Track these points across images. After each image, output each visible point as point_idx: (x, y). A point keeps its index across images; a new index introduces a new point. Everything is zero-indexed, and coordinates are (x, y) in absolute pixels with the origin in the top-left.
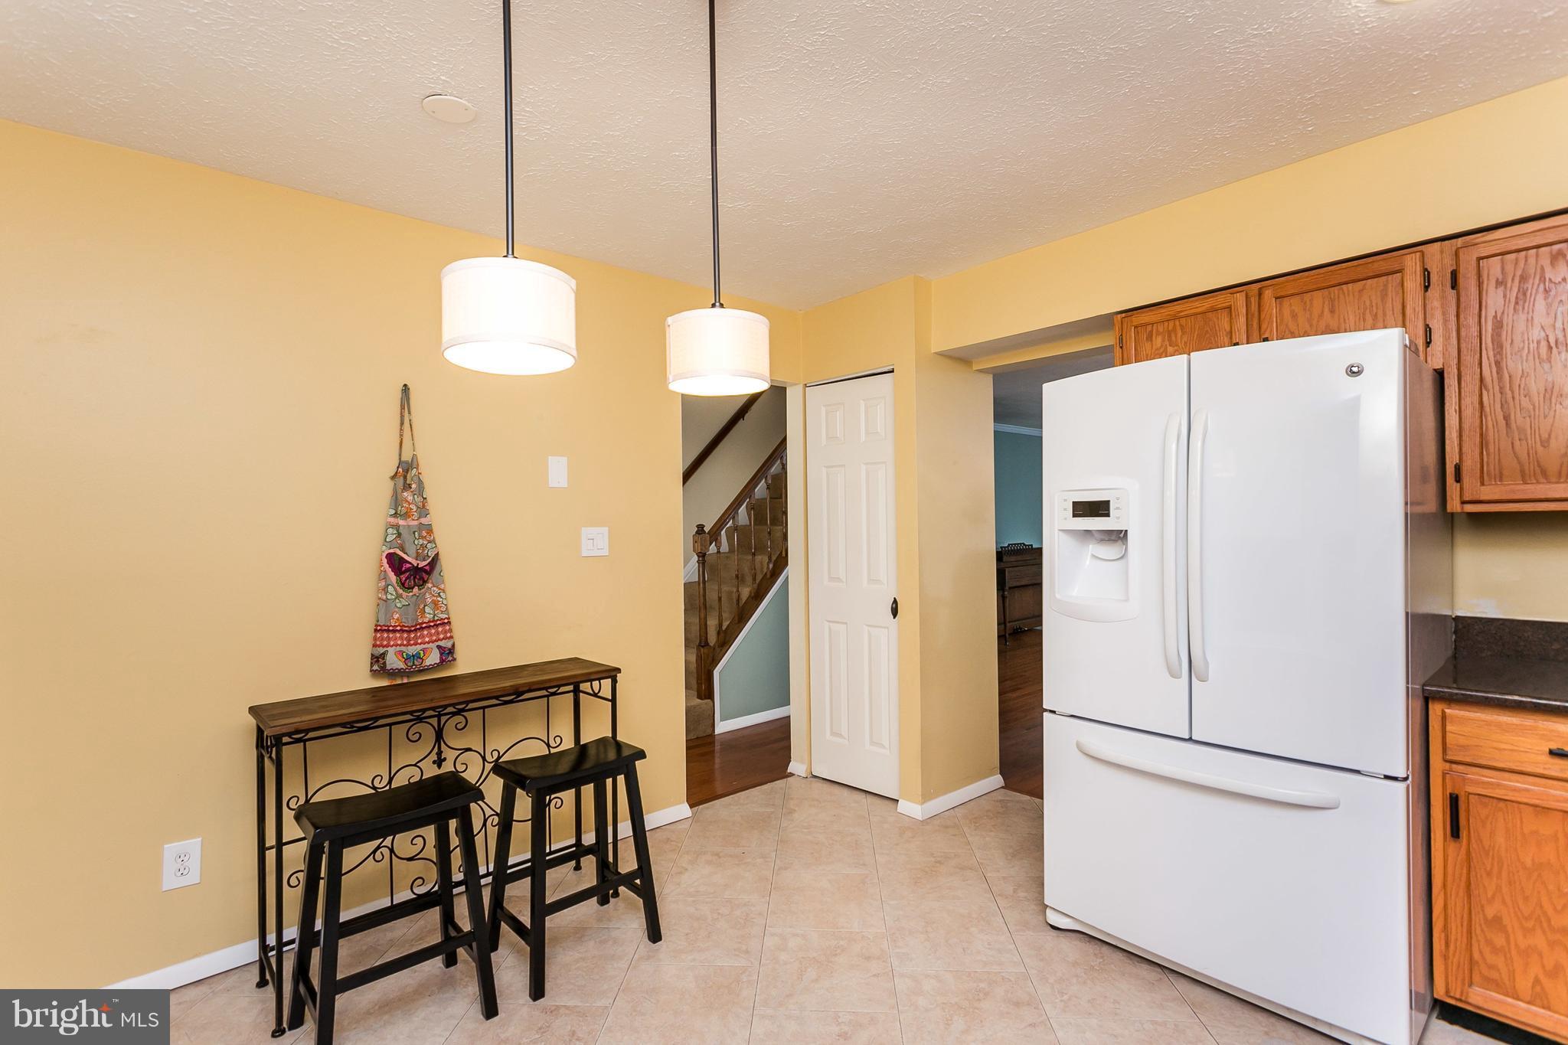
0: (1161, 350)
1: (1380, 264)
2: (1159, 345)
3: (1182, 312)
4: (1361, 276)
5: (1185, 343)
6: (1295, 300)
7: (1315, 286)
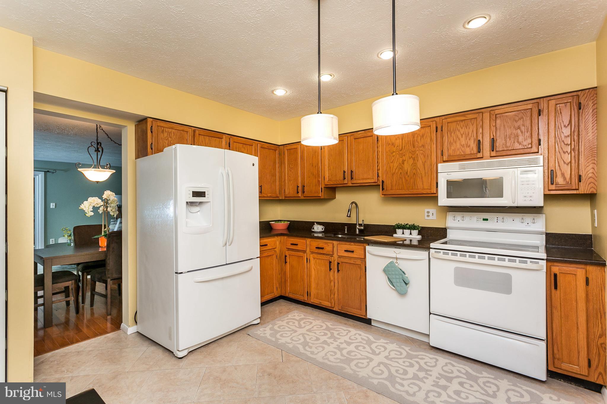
0: (167, 138)
1: (220, 135)
2: (166, 136)
3: (174, 127)
4: (216, 137)
5: (175, 138)
6: (203, 137)
7: (207, 135)
